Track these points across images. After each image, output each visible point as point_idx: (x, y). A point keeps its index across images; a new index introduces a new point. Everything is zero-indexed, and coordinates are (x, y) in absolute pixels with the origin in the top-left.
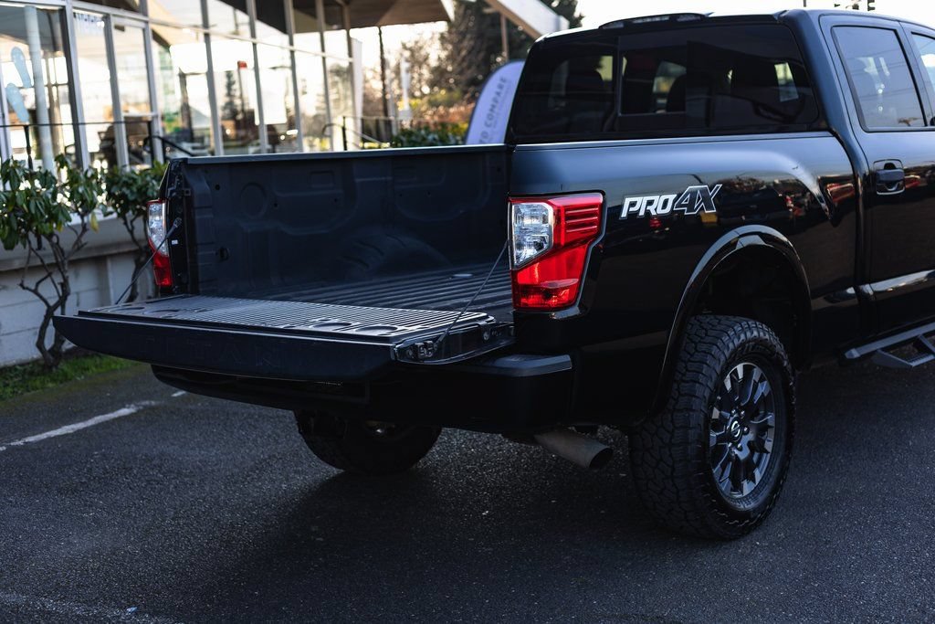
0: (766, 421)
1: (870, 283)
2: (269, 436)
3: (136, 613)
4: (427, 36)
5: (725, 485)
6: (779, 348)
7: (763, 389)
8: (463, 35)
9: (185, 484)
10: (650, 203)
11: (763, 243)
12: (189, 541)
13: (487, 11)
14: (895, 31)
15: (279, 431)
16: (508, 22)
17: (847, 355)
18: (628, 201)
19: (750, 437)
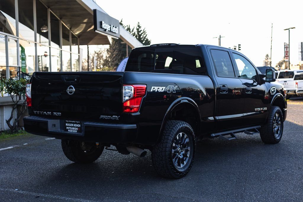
0: (188, 149)
1: (218, 116)
2: (53, 154)
3: (18, 190)
4: (103, 50)
5: (176, 164)
6: (192, 130)
7: (187, 140)
8: (114, 50)
9: (29, 164)
10: (158, 89)
11: (188, 102)
12: (31, 176)
13: (122, 43)
14: (228, 52)
15: (55, 154)
16: (129, 46)
17: (212, 135)
18: (153, 87)
19: (184, 152)
